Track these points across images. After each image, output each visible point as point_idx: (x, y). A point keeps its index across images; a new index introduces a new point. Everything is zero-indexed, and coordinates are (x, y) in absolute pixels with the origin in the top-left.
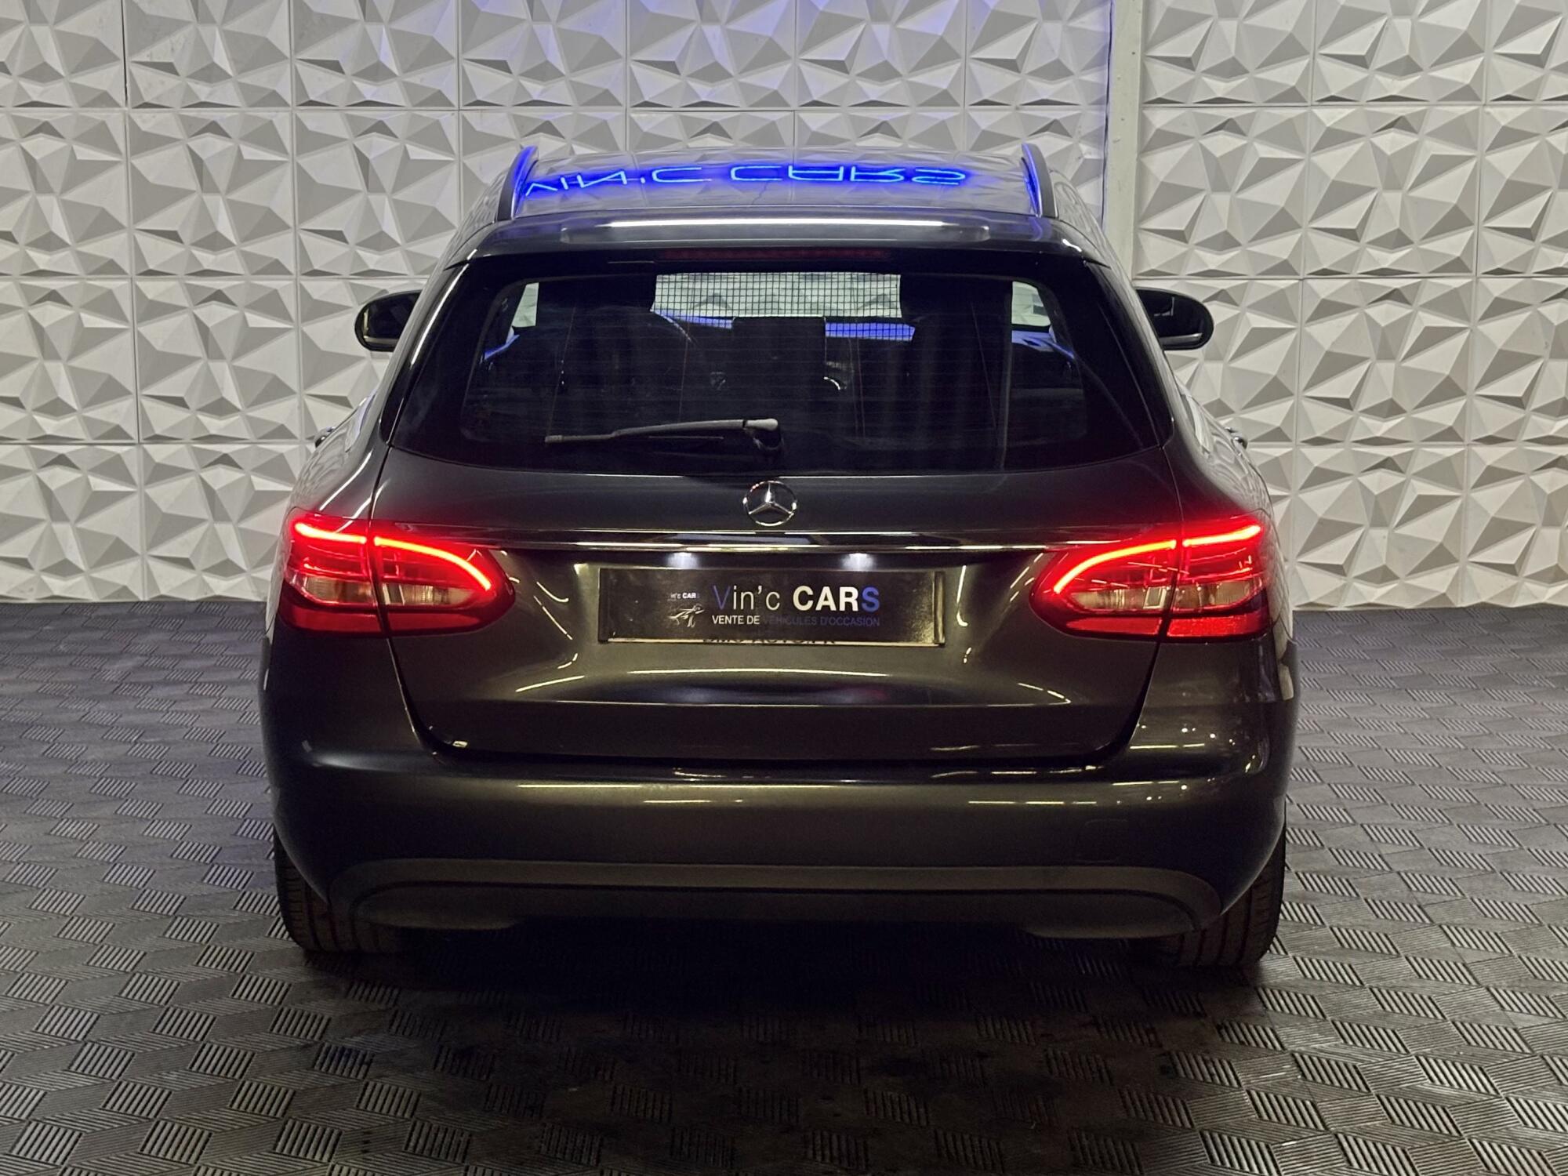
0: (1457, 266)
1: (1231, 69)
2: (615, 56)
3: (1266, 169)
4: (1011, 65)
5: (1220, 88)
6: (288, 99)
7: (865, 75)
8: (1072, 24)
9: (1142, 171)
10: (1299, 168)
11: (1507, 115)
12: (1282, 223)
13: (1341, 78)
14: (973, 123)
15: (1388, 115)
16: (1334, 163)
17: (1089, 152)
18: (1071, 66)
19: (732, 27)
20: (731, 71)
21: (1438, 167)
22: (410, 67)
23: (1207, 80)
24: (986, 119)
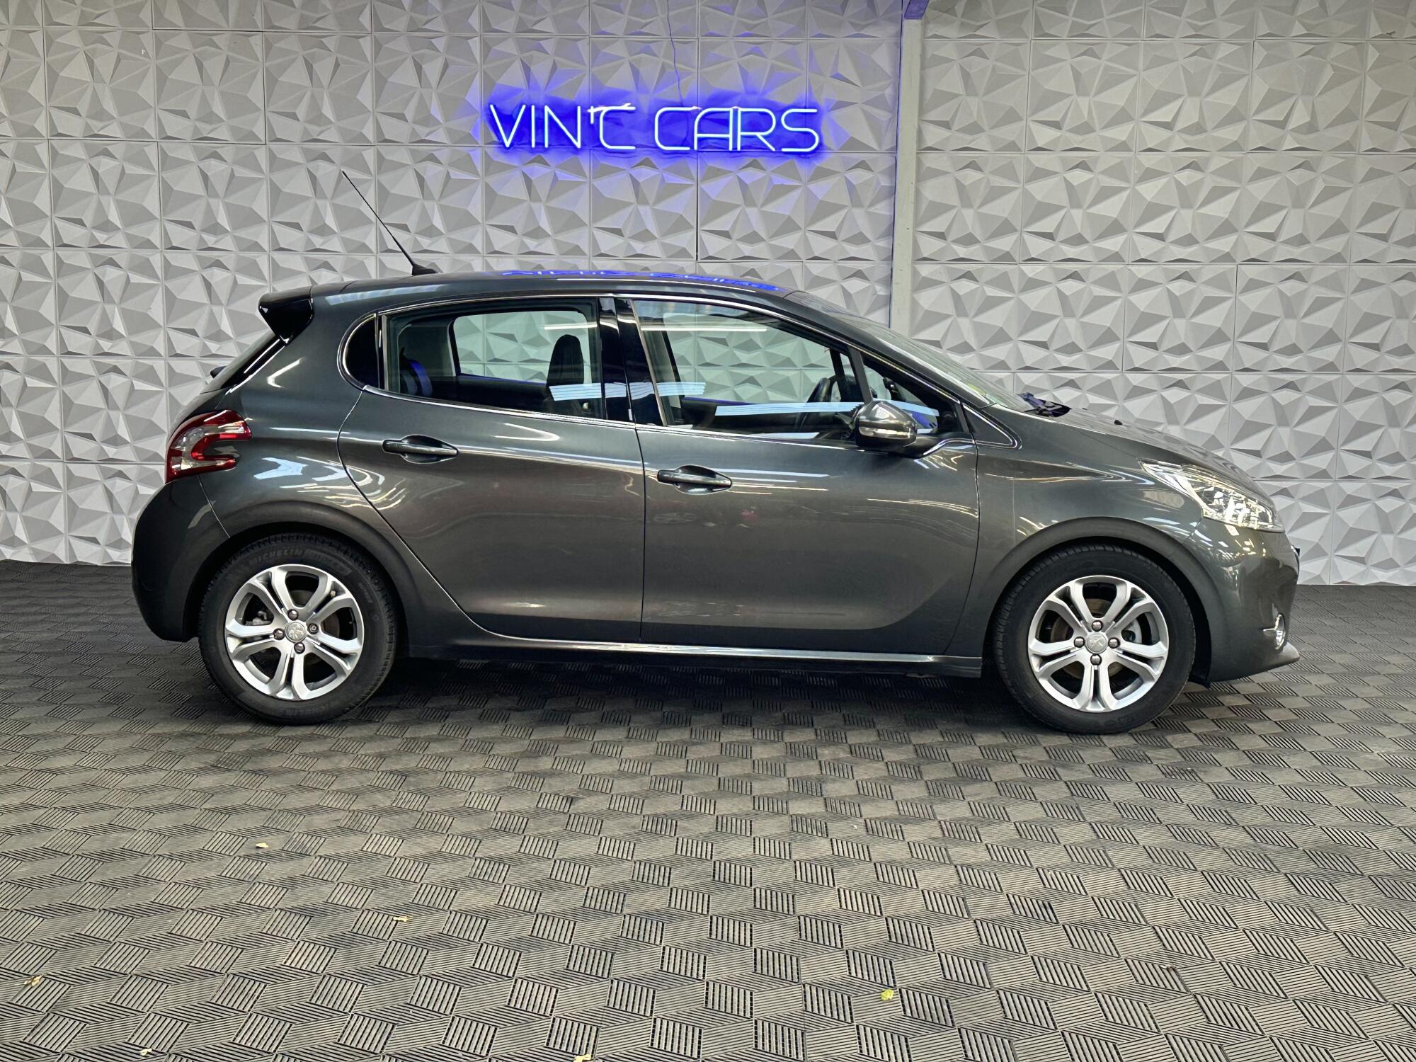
0: (1110, 365)
1: (969, 240)
2: (581, 224)
3: (991, 303)
4: (832, 235)
5: (962, 251)
6: (373, 247)
7: (743, 240)
8: (871, 210)
9: (914, 304)
10: (1012, 302)
11: (1142, 271)
12: (1000, 337)
13: (1038, 247)
14: (808, 271)
15: (1066, 270)
16: (1034, 299)
17: (881, 291)
18: (869, 235)
19: (656, 207)
20: (656, 235)
21: (1098, 303)
22: (449, 230)
23: (955, 247)
24: (817, 268)
